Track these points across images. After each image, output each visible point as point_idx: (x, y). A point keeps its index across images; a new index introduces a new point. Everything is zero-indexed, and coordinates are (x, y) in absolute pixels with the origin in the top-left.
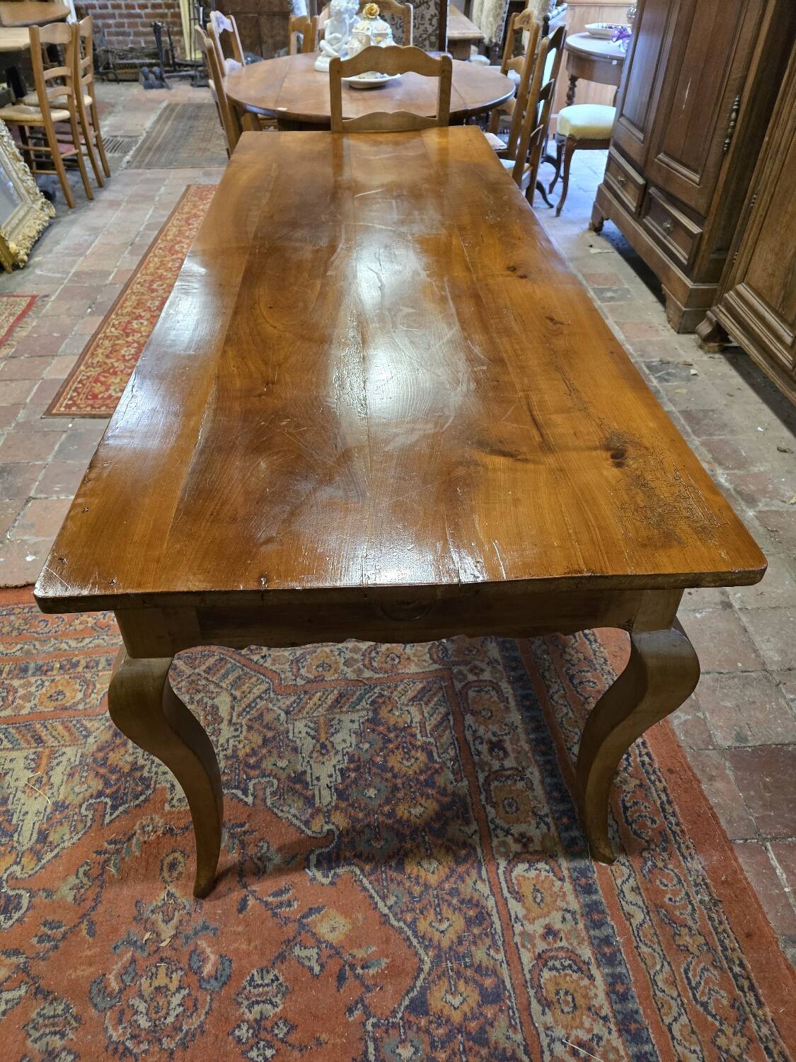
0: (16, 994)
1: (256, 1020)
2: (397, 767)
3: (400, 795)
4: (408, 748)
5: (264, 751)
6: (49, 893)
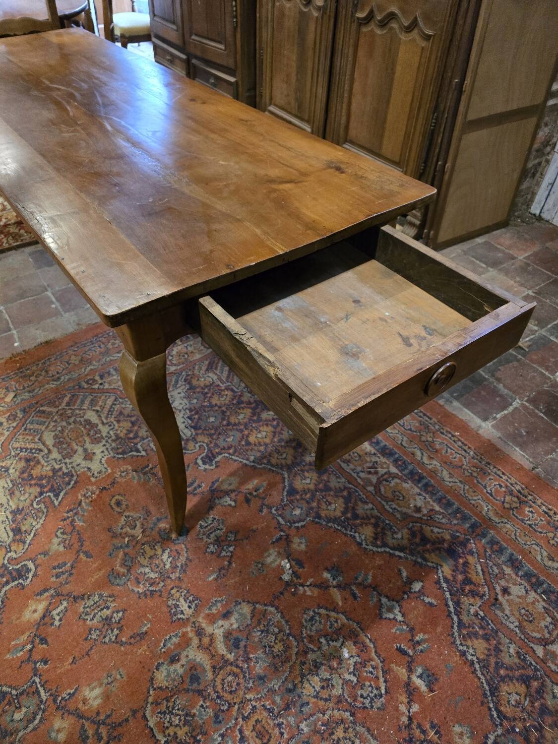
0: (62, 608)
1: (215, 541)
2: (218, 403)
3: (228, 413)
4: (220, 393)
5: (136, 428)
6: (45, 554)
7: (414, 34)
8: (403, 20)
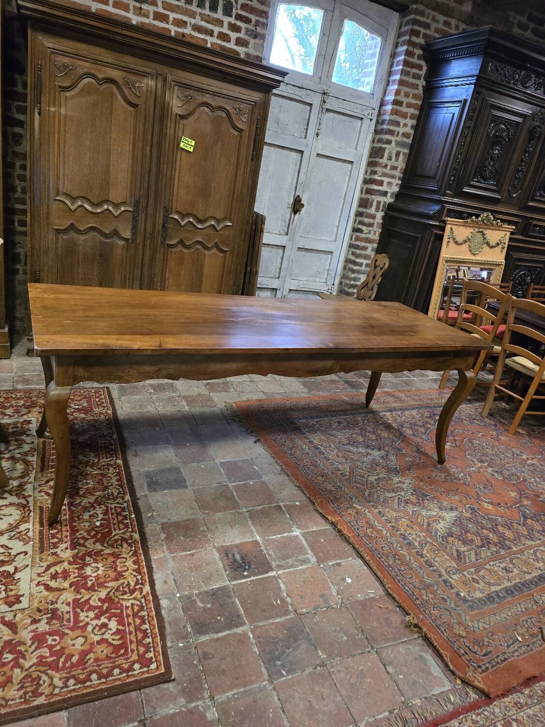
7: (215, 250)
8: (206, 244)
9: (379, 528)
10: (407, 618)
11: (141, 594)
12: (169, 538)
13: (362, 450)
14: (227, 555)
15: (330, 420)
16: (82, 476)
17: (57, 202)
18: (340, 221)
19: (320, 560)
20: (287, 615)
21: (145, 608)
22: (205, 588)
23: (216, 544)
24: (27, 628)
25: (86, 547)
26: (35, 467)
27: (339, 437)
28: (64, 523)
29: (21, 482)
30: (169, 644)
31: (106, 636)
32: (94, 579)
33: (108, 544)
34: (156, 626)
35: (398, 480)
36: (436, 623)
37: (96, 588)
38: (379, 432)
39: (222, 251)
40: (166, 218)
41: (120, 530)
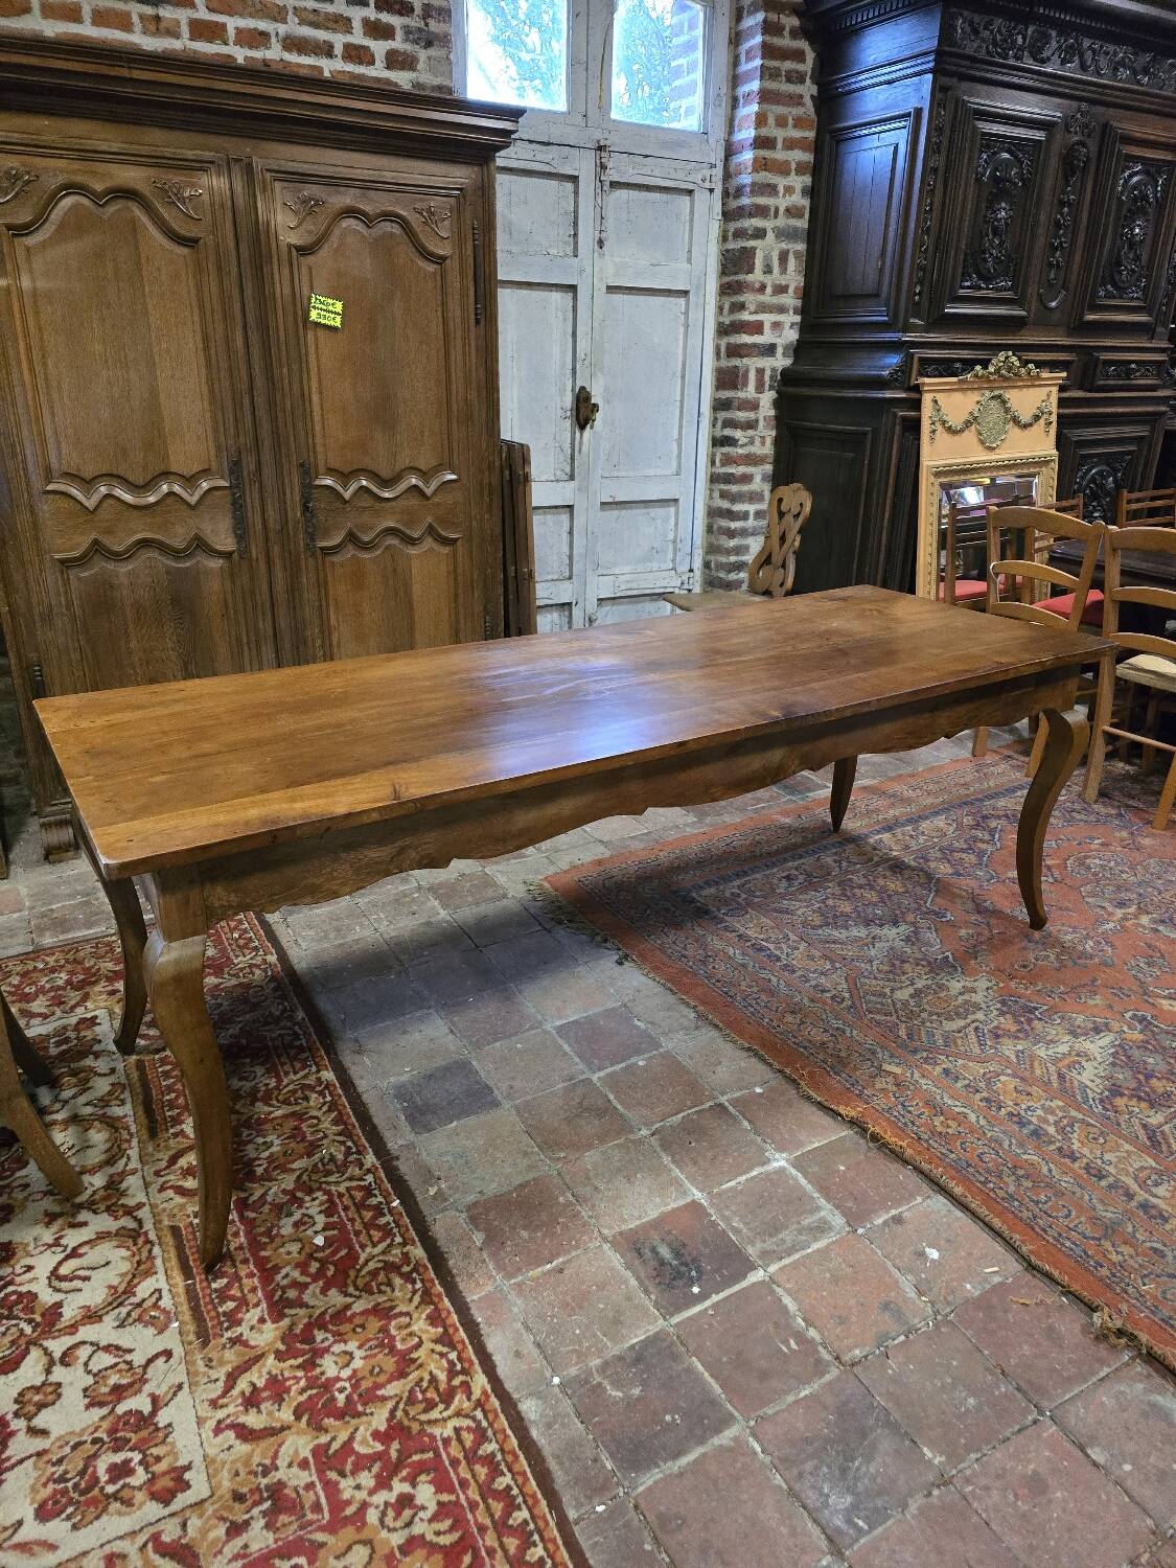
7: (429, 543)
8: (408, 532)
9: (957, 1109)
10: (1097, 1318)
11: (469, 1399)
12: (494, 1240)
13: (859, 932)
14: (638, 1251)
15: (767, 876)
16: (249, 1127)
17: (51, 497)
18: (681, 427)
19: (854, 1219)
20: (822, 1374)
21: (490, 1433)
22: (614, 1350)
23: (605, 1231)
24: (220, 1552)
25: (307, 1307)
26: (133, 1129)
27: (799, 913)
28: (239, 1257)
29: (111, 1176)
30: (572, 1514)
31: (418, 1528)
32: (347, 1385)
33: (357, 1289)
34: (529, 1475)
35: (959, 985)
36: (1160, 1315)
37: (360, 1408)
38: (881, 882)
39: (445, 541)
40: (308, 490)
41: (374, 1245)
